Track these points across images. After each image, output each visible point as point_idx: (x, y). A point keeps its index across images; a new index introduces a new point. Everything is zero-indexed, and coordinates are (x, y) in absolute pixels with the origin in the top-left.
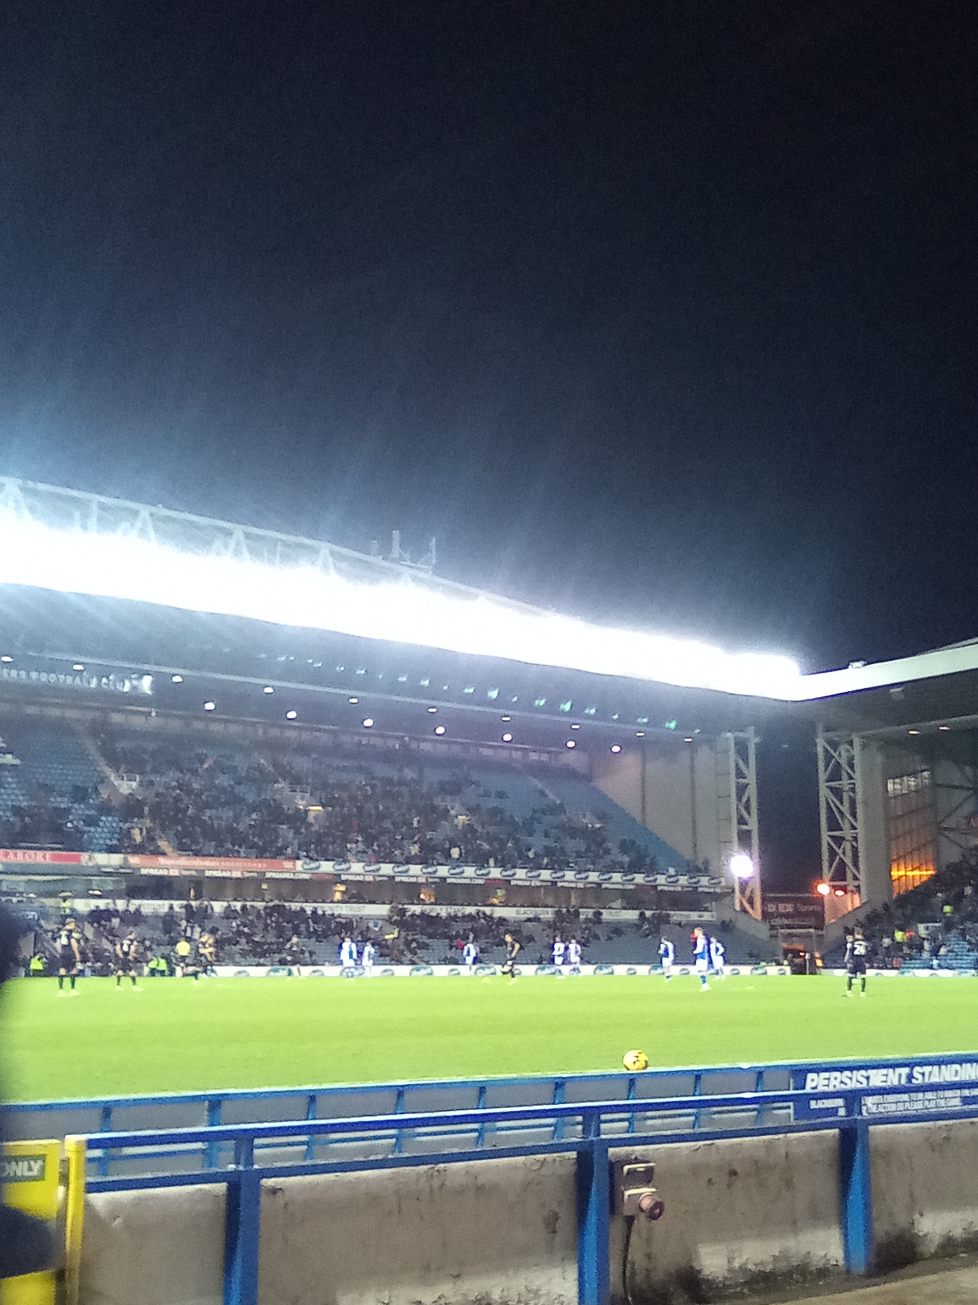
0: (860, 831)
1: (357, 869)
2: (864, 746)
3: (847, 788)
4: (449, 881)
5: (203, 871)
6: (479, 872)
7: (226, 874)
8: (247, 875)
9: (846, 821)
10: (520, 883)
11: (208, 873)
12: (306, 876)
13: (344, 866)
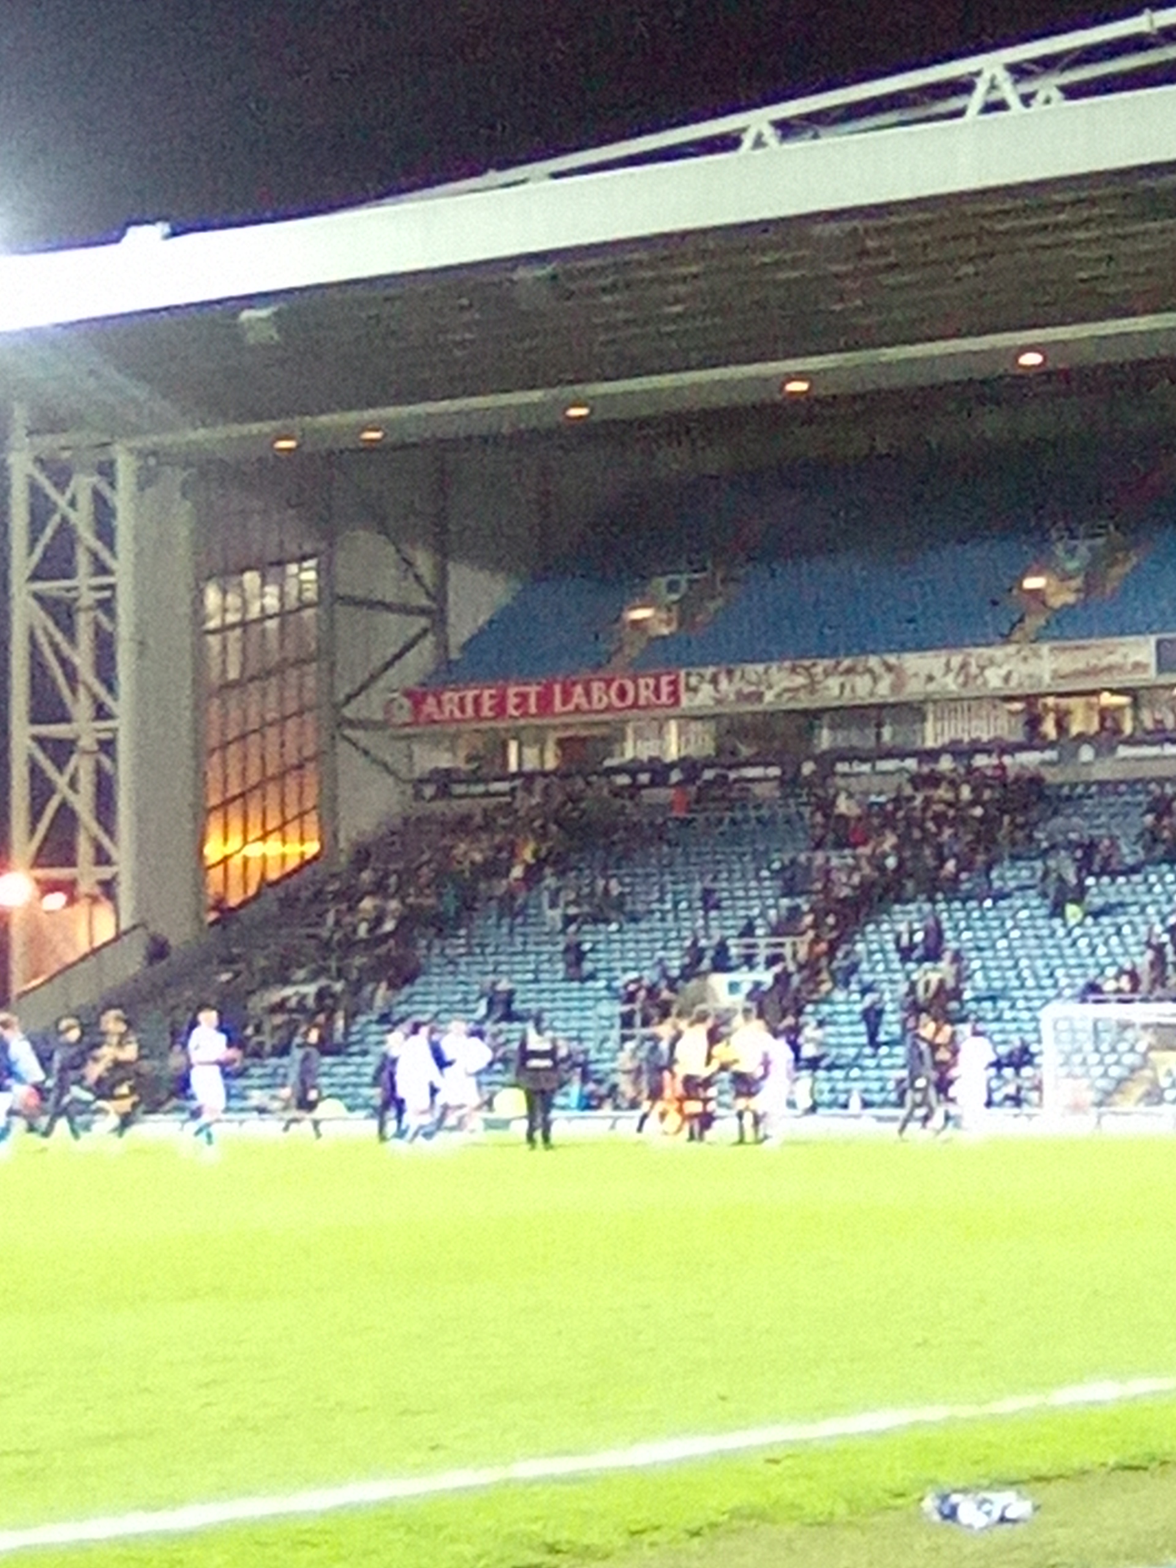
0: (123, 725)
2: (145, 480)
3: (88, 598)
9: (82, 691)
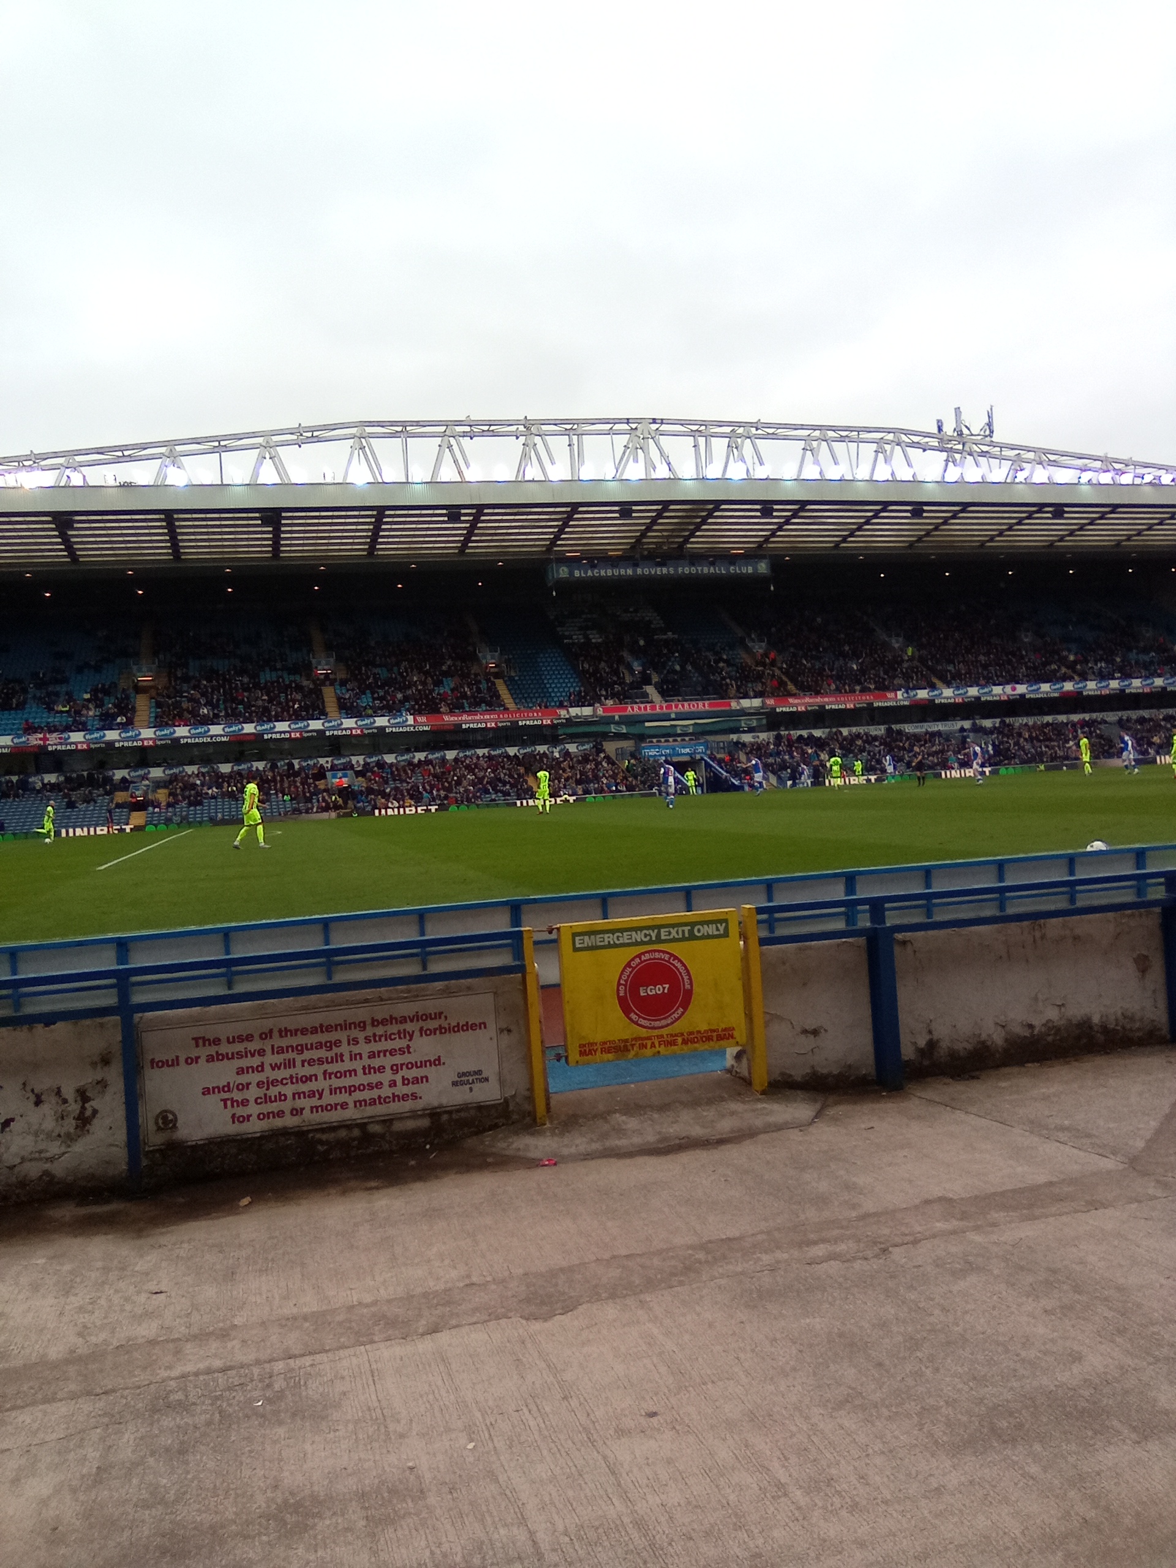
1: (948, 694)
4: (1027, 696)
5: (824, 706)
6: (1053, 687)
7: (843, 707)
8: (857, 706)
10: (1090, 693)
11: (827, 707)
12: (906, 703)
13: (936, 692)
